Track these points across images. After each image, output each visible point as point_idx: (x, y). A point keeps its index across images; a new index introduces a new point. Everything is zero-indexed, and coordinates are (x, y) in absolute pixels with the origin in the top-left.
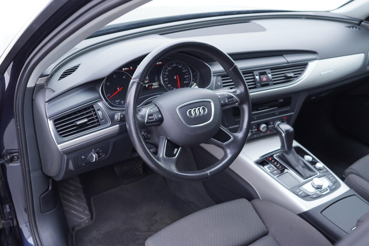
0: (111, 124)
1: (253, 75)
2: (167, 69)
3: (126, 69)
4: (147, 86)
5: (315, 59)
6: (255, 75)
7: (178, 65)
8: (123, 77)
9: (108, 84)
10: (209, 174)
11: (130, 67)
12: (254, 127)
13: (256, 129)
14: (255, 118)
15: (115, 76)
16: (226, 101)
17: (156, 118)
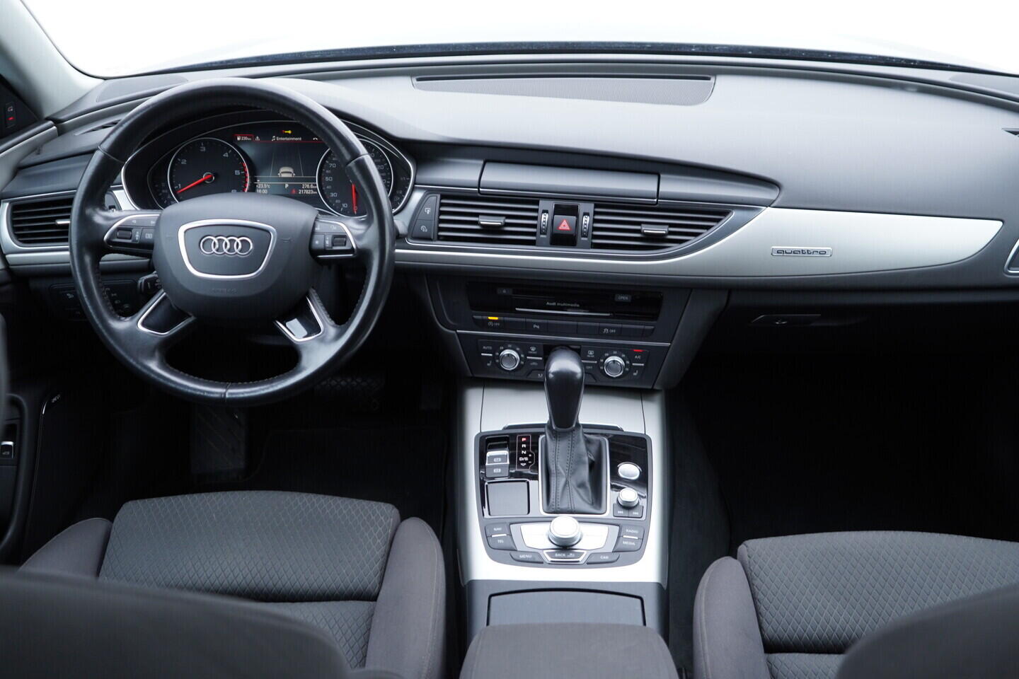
1: (537, 211)
3: (246, 139)
4: (287, 186)
5: (769, 204)
6: (540, 211)
8: (224, 155)
9: (182, 163)
11: (255, 137)
12: (533, 349)
13: (541, 358)
14: (535, 326)
15: (204, 149)
16: (327, 242)
17: (137, 239)
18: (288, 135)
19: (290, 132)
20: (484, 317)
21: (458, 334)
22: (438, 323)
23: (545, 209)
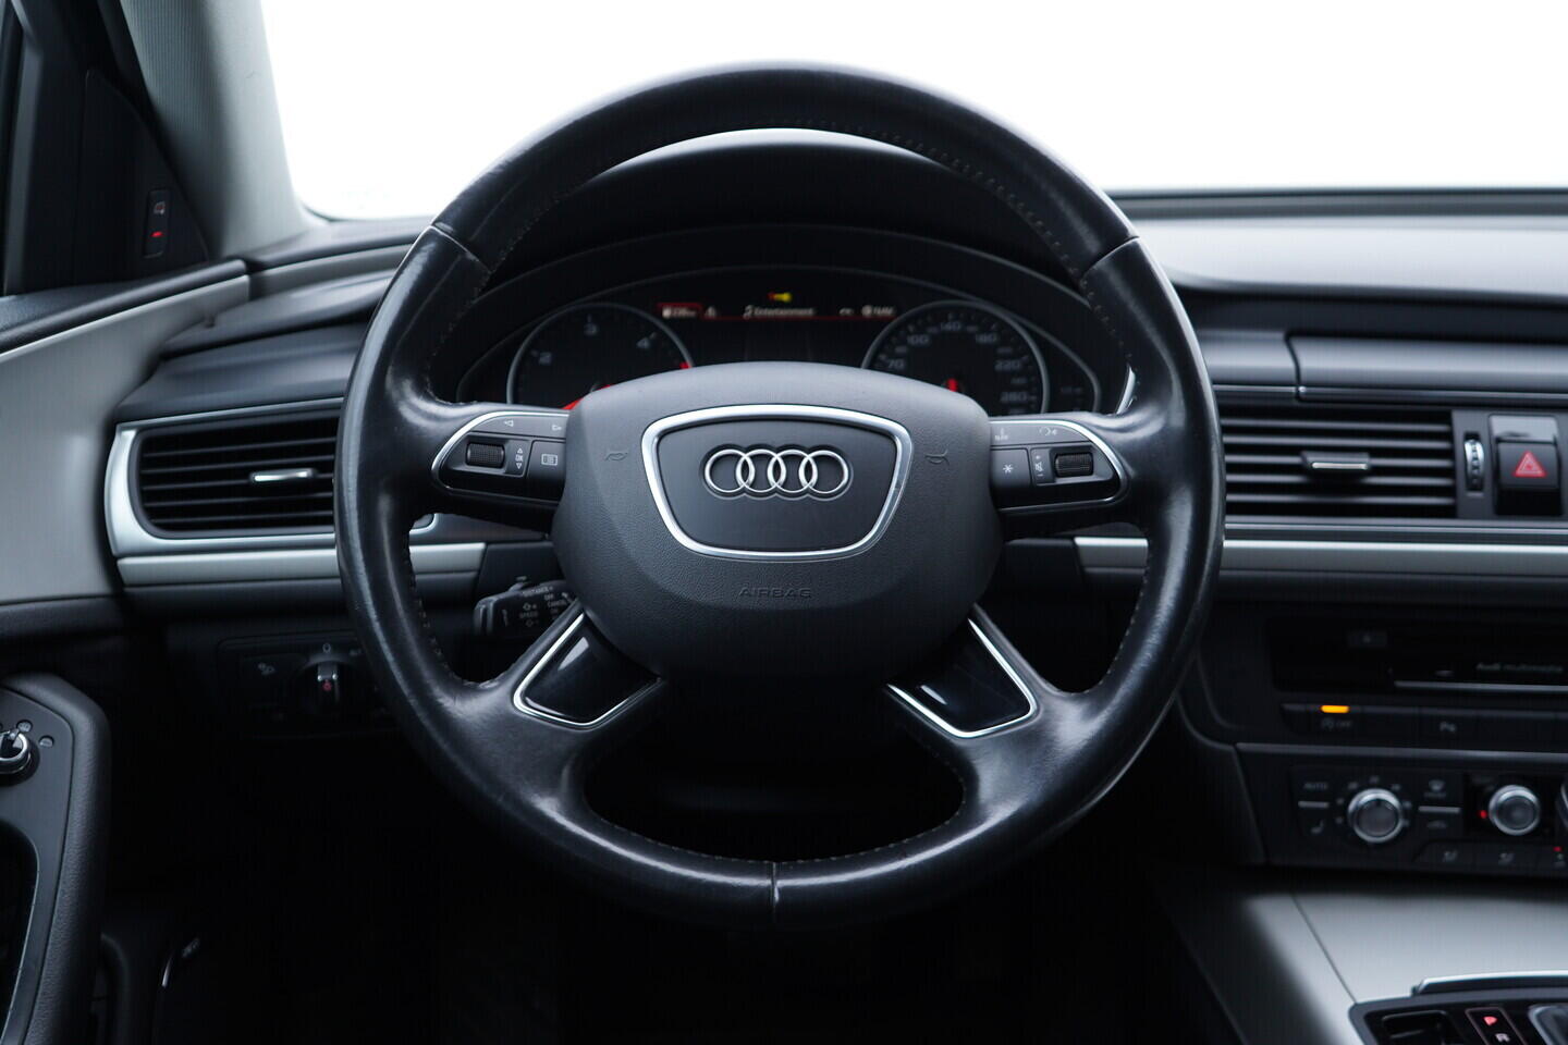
0: (431, 532)
1: (1448, 436)
2: (904, 342)
3: (683, 312)
6: (1459, 435)
7: (972, 329)
8: (640, 343)
9: (542, 361)
10: (777, 896)
11: (705, 309)
12: (1437, 786)
13: (1455, 810)
14: (1444, 726)
15: (593, 330)
16: (1039, 467)
17: (519, 466)
18: (781, 305)
19: (785, 297)
20: (1312, 708)
21: (1240, 753)
22: (1190, 727)
23: (1471, 429)
